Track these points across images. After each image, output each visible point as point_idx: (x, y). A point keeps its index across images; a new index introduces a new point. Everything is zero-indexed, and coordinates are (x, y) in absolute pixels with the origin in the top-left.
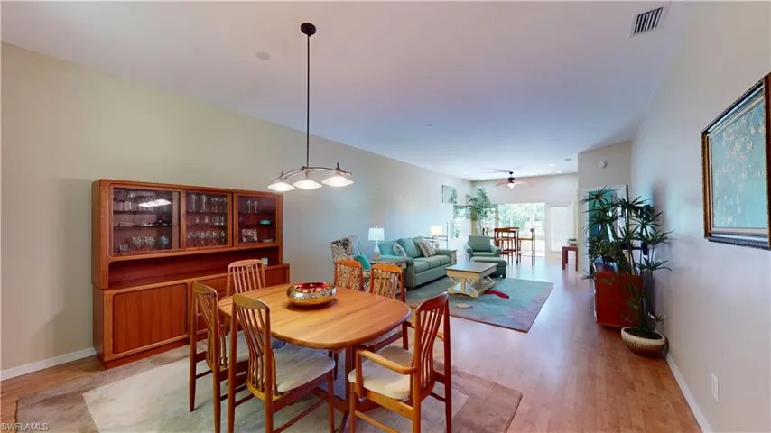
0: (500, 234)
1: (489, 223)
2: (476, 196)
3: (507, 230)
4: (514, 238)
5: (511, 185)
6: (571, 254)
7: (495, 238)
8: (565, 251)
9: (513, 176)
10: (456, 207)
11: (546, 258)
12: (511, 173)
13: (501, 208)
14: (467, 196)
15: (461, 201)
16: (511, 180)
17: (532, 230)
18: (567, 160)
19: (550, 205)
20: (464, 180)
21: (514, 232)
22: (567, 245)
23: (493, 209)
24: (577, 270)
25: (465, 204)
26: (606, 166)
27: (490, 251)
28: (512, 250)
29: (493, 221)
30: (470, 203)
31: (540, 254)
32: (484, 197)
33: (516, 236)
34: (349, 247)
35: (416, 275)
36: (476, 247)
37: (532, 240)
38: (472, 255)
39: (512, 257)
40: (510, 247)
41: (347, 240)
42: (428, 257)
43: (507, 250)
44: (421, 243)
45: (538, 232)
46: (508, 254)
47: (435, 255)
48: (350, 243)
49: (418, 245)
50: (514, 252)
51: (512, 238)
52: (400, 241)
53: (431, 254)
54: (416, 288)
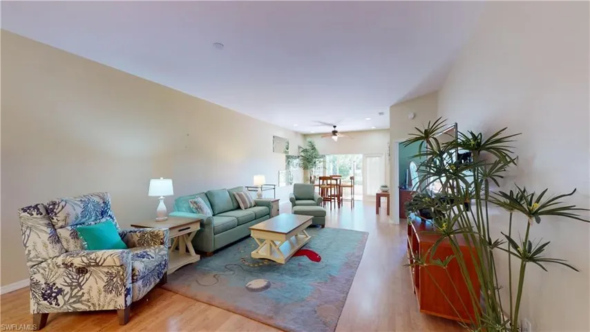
0: (325, 181)
1: (317, 172)
2: (308, 148)
3: (330, 178)
4: (337, 185)
5: (335, 138)
6: (384, 200)
7: (319, 185)
8: (379, 196)
9: (336, 129)
10: (288, 157)
11: (364, 201)
12: (335, 127)
13: (328, 158)
14: (300, 147)
15: (293, 151)
16: (334, 133)
17: (352, 178)
18: (381, 114)
19: (367, 156)
20: (296, 133)
21: (336, 180)
22: (380, 192)
23: (322, 160)
24: (388, 214)
25: (297, 155)
26: (415, 116)
27: (313, 199)
28: (334, 196)
29: (322, 170)
30: (302, 154)
31: (358, 197)
32: (314, 148)
33: (338, 183)
34: (58, 215)
35: (216, 236)
36: (300, 195)
37: (351, 186)
38: (294, 205)
39: (335, 203)
40: (333, 193)
41: (54, 204)
42: (245, 209)
43: (331, 196)
44: (238, 194)
45: (356, 179)
46: (330, 201)
47: (255, 206)
48: (60, 208)
49: (234, 195)
50: (336, 198)
51: (334, 185)
52: (206, 194)
53: (249, 206)
54: (217, 251)
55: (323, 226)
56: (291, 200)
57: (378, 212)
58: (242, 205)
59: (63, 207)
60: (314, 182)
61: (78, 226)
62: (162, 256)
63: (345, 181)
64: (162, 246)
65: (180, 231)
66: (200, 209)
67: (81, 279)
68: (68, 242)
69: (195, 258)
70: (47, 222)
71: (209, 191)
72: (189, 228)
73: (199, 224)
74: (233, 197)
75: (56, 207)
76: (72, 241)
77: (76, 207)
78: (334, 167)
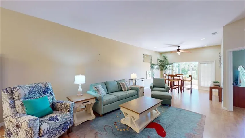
0: (172, 77)
1: (168, 71)
2: (162, 59)
3: (176, 76)
4: (180, 79)
5: (179, 53)
6: (215, 91)
7: (169, 79)
9: (180, 48)
10: (152, 64)
12: (179, 47)
13: (175, 65)
14: (158, 59)
15: (154, 61)
16: (179, 50)
17: (190, 76)
18: (214, 34)
19: (200, 63)
20: (156, 52)
21: (180, 77)
23: (171, 65)
25: (156, 63)
27: (164, 88)
28: (178, 85)
29: (171, 71)
30: (160, 63)
31: (195, 87)
32: (166, 59)
33: (181, 78)
34: (15, 94)
35: (104, 106)
36: (157, 85)
37: (190, 81)
38: (152, 90)
39: (178, 90)
40: (177, 84)
41: (14, 88)
42: (125, 91)
43: (176, 85)
44: (121, 83)
45: (193, 76)
46: (176, 89)
47: (130, 90)
48: (16, 90)
49: (120, 84)
50: (179, 87)
51: (178, 80)
52: (105, 83)
53: (127, 89)
54: (105, 114)
55: (170, 106)
56: (151, 87)
57: (211, 99)
58: (123, 89)
59: (17, 90)
60: (166, 77)
61: (27, 100)
62: (66, 119)
63: (186, 77)
64: (68, 113)
65: (83, 103)
66: (98, 91)
67: (18, 130)
68: (19, 107)
69: (93, 117)
70: (10, 97)
71: (106, 81)
72: (89, 102)
73: (95, 99)
74: (119, 84)
75: (14, 90)
76: (21, 107)
77: (25, 90)
78: (179, 69)
